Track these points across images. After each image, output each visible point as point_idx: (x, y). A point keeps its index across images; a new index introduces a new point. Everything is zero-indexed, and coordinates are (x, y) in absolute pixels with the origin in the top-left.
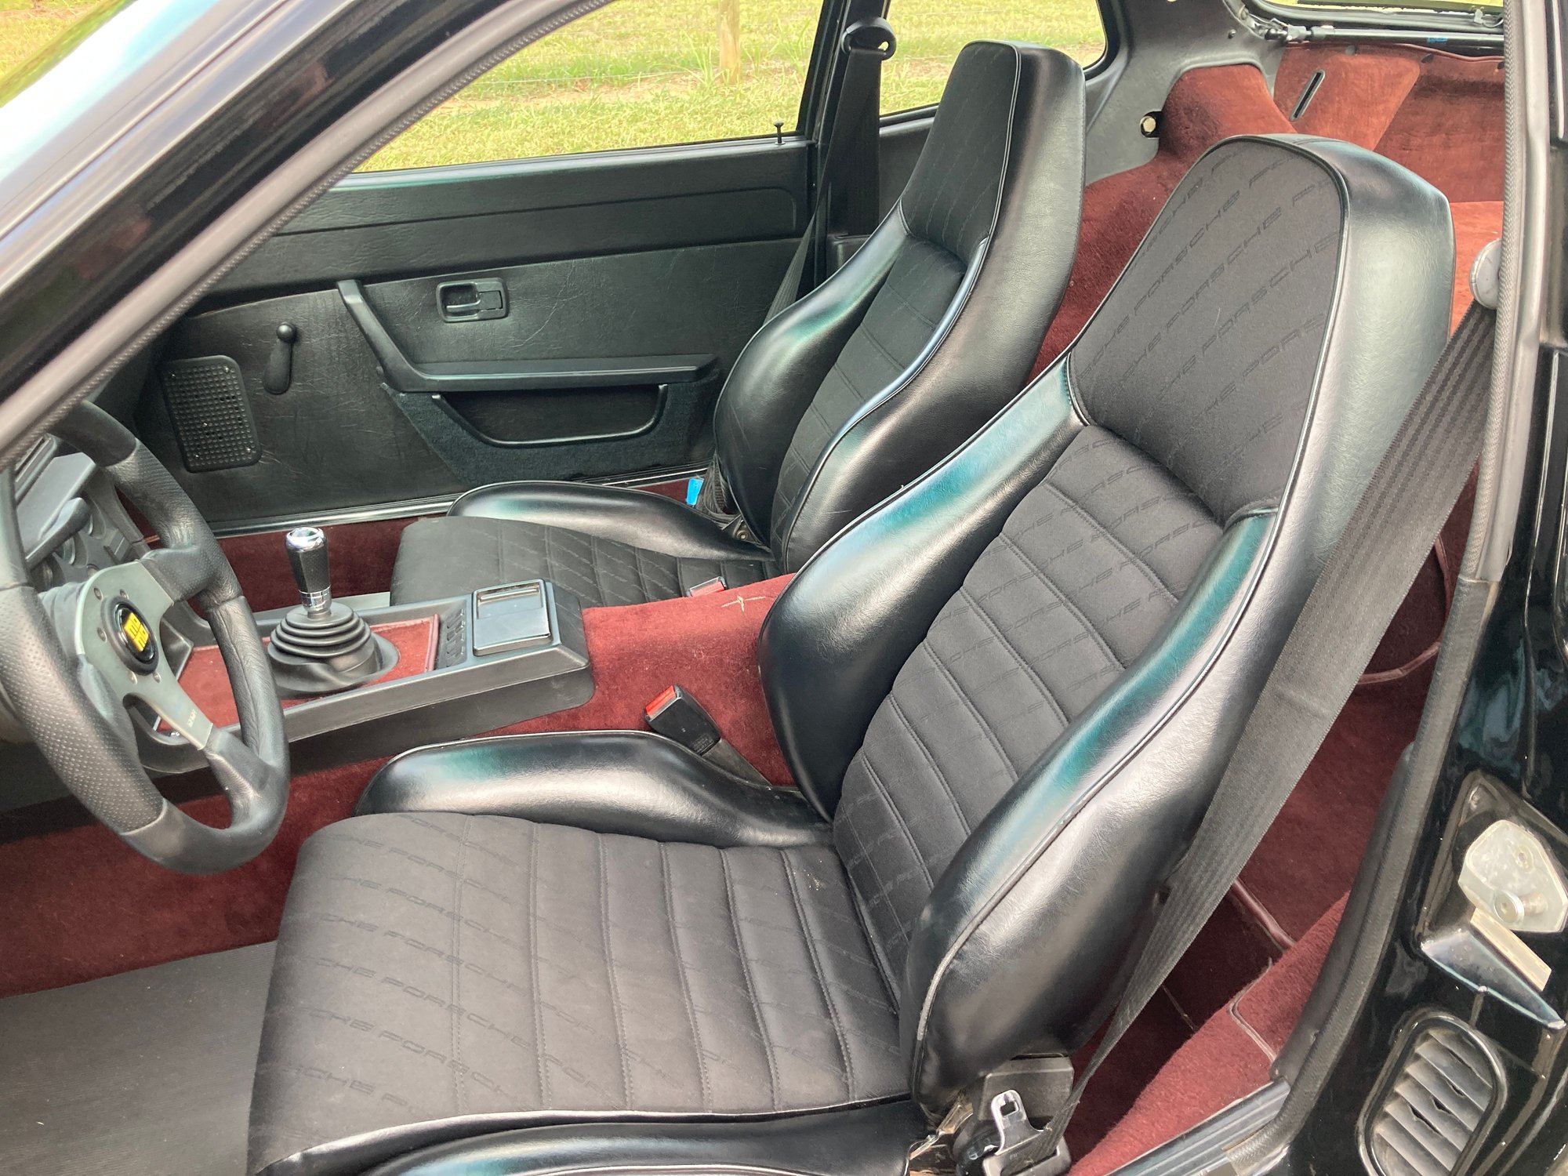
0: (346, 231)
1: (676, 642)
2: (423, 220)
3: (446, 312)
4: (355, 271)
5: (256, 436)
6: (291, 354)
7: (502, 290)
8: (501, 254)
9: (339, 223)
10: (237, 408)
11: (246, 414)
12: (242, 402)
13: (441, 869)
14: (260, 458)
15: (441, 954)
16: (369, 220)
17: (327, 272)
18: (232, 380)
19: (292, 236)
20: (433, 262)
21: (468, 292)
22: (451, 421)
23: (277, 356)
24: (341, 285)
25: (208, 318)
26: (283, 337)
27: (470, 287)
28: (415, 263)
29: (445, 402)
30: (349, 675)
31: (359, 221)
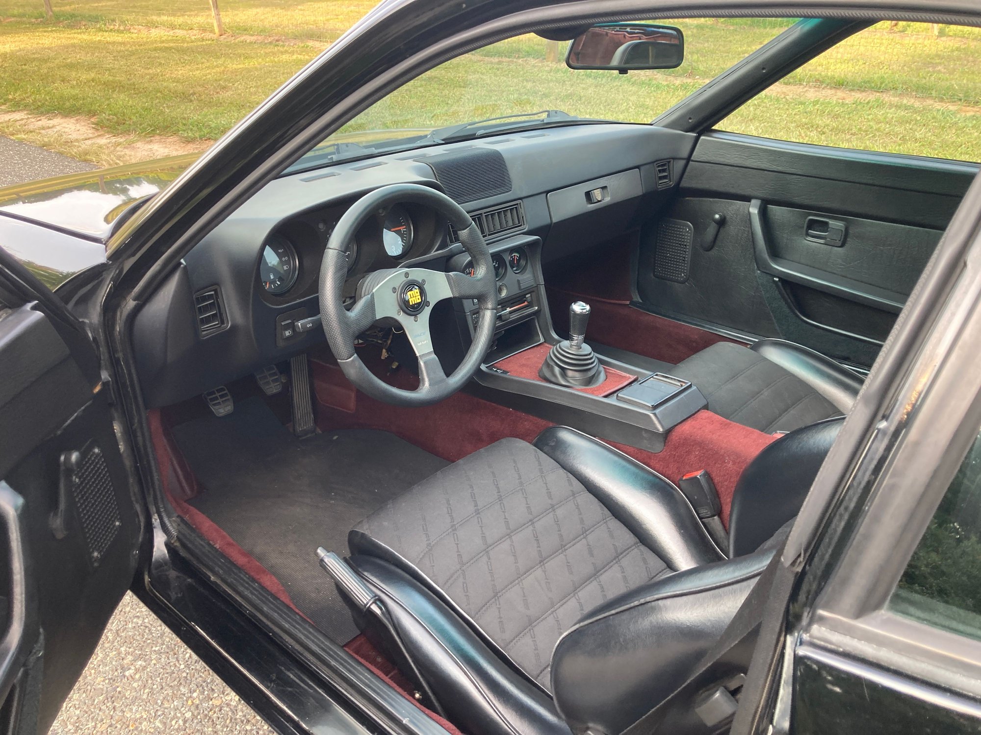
0: (766, 172)
1: (721, 448)
2: (808, 176)
3: (808, 234)
4: (761, 195)
5: (689, 268)
6: (718, 232)
7: (843, 230)
8: (850, 208)
9: (763, 166)
10: (685, 251)
11: (688, 257)
12: (689, 249)
13: (520, 478)
14: (687, 281)
15: (476, 506)
16: (780, 169)
17: (747, 192)
18: (688, 236)
19: (737, 168)
20: (807, 202)
21: (824, 226)
22: (780, 296)
23: (711, 230)
24: (753, 201)
25: (688, 200)
26: (716, 221)
27: (827, 223)
28: (797, 200)
29: (780, 284)
30: (571, 381)
31: (774, 168)
